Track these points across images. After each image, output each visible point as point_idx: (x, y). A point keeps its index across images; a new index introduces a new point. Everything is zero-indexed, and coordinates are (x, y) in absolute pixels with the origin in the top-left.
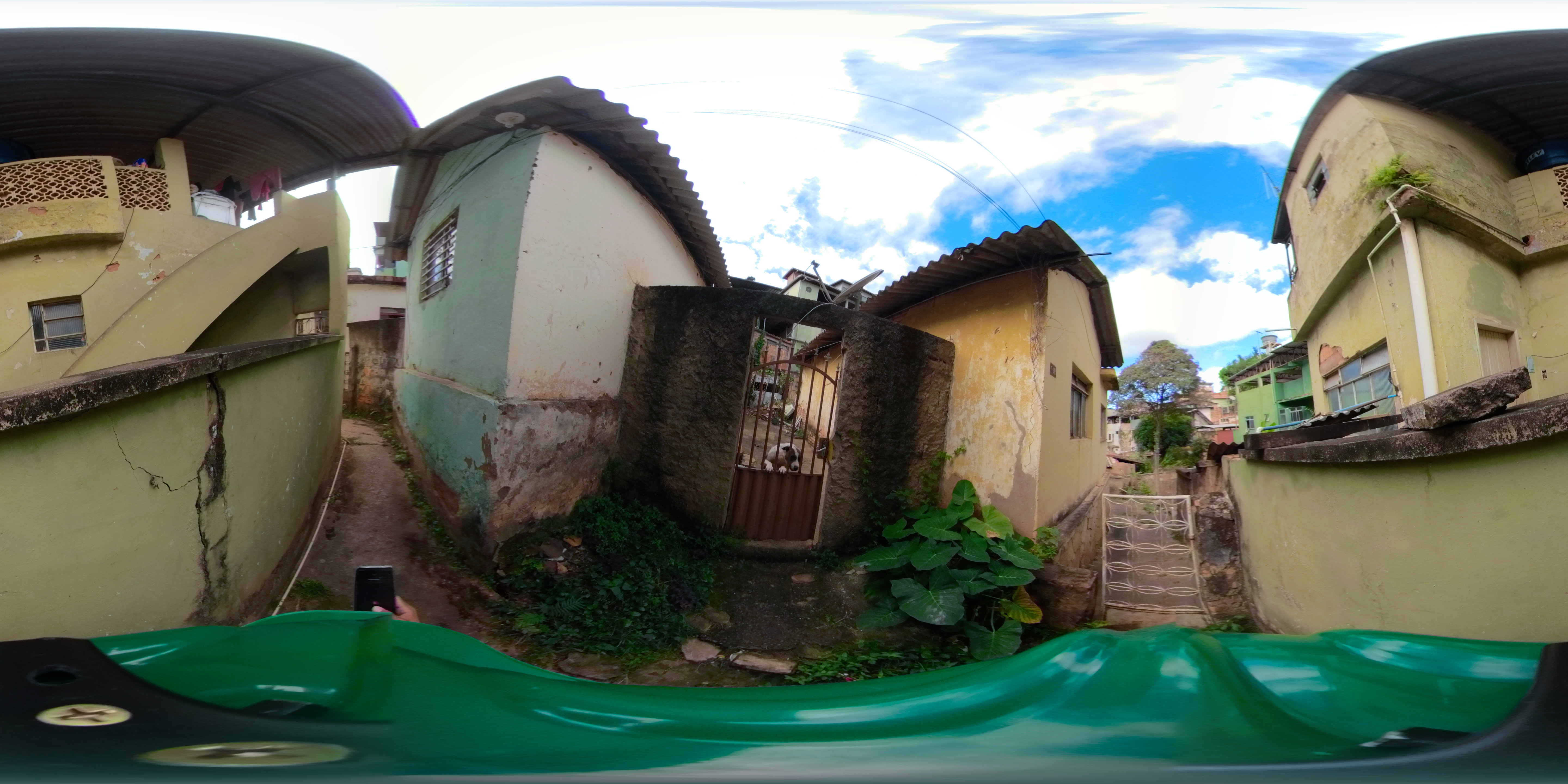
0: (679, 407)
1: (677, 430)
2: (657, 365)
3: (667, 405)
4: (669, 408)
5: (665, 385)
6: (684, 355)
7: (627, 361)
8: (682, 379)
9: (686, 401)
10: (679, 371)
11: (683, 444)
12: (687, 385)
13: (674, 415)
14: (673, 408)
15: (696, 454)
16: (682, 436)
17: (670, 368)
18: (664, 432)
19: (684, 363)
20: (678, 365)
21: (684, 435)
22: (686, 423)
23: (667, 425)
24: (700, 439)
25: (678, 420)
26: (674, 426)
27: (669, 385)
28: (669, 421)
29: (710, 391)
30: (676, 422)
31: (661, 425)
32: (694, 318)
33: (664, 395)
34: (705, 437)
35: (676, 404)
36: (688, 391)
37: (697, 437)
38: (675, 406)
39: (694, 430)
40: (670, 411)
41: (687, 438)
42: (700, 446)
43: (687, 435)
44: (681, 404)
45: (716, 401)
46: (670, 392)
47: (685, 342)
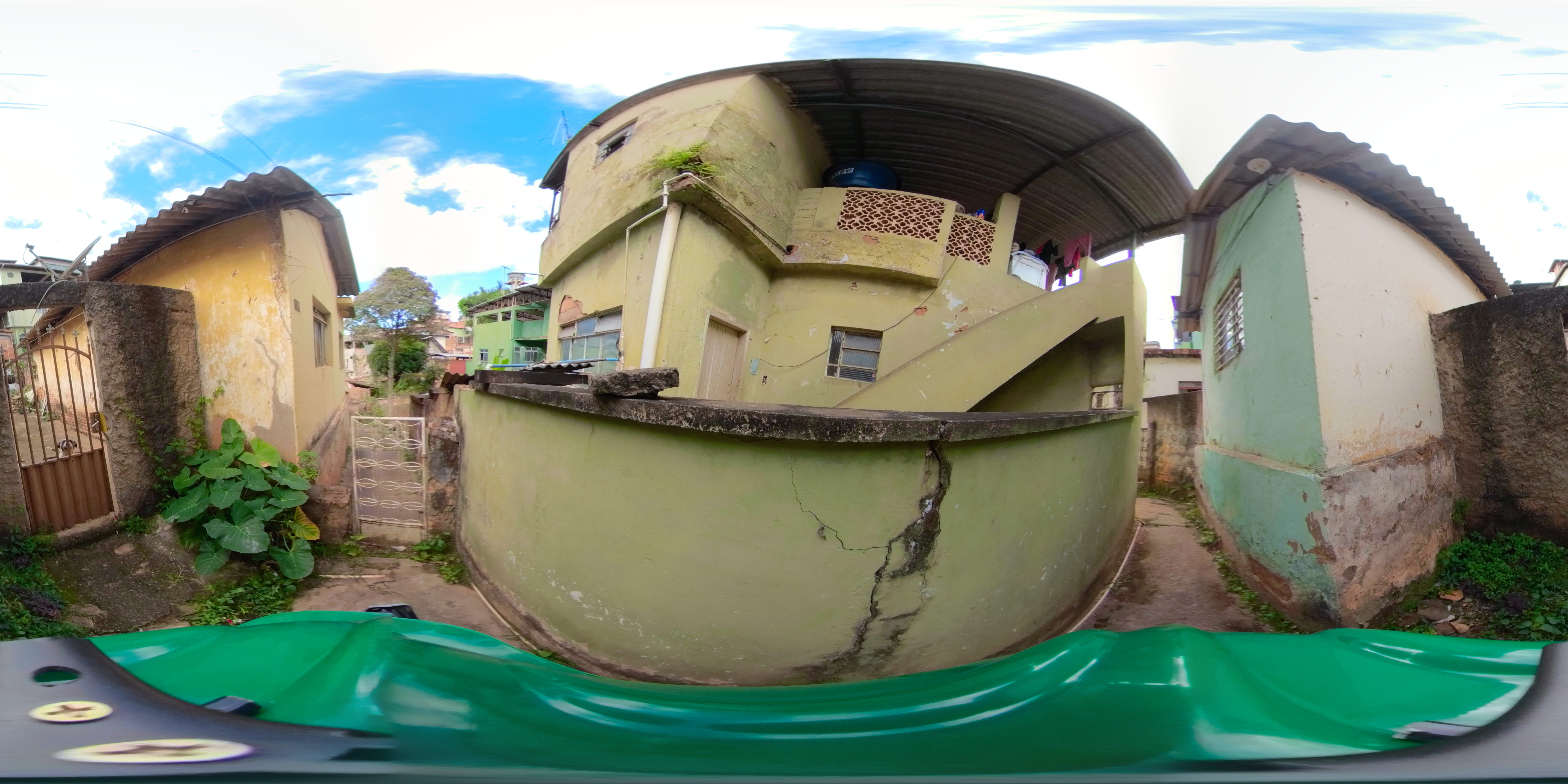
0: (1512, 428)
1: (1515, 451)
2: (1475, 391)
3: (1499, 428)
4: (1502, 431)
5: (1490, 409)
6: (1501, 373)
7: (1442, 395)
8: (1506, 397)
9: (1517, 418)
10: (1500, 390)
11: (1528, 463)
12: (1514, 401)
13: (1508, 436)
14: (1506, 430)
15: (1545, 468)
16: (1524, 455)
17: (1490, 390)
18: (1504, 457)
19: (1503, 381)
20: (1498, 385)
21: (1526, 453)
22: (1524, 441)
23: (1505, 448)
24: (1544, 452)
25: (1515, 440)
26: (1512, 448)
27: (1494, 407)
28: (1505, 445)
29: (1539, 402)
30: (1514, 443)
31: (1499, 450)
32: (1500, 332)
33: (1492, 419)
34: (1549, 448)
35: (1508, 425)
36: (1517, 408)
37: (1540, 451)
38: (1507, 427)
39: (1535, 445)
40: (1504, 434)
41: (1530, 455)
42: (1546, 459)
43: (1530, 452)
44: (1513, 423)
45: (1548, 409)
46: (1498, 414)
47: (1497, 359)
